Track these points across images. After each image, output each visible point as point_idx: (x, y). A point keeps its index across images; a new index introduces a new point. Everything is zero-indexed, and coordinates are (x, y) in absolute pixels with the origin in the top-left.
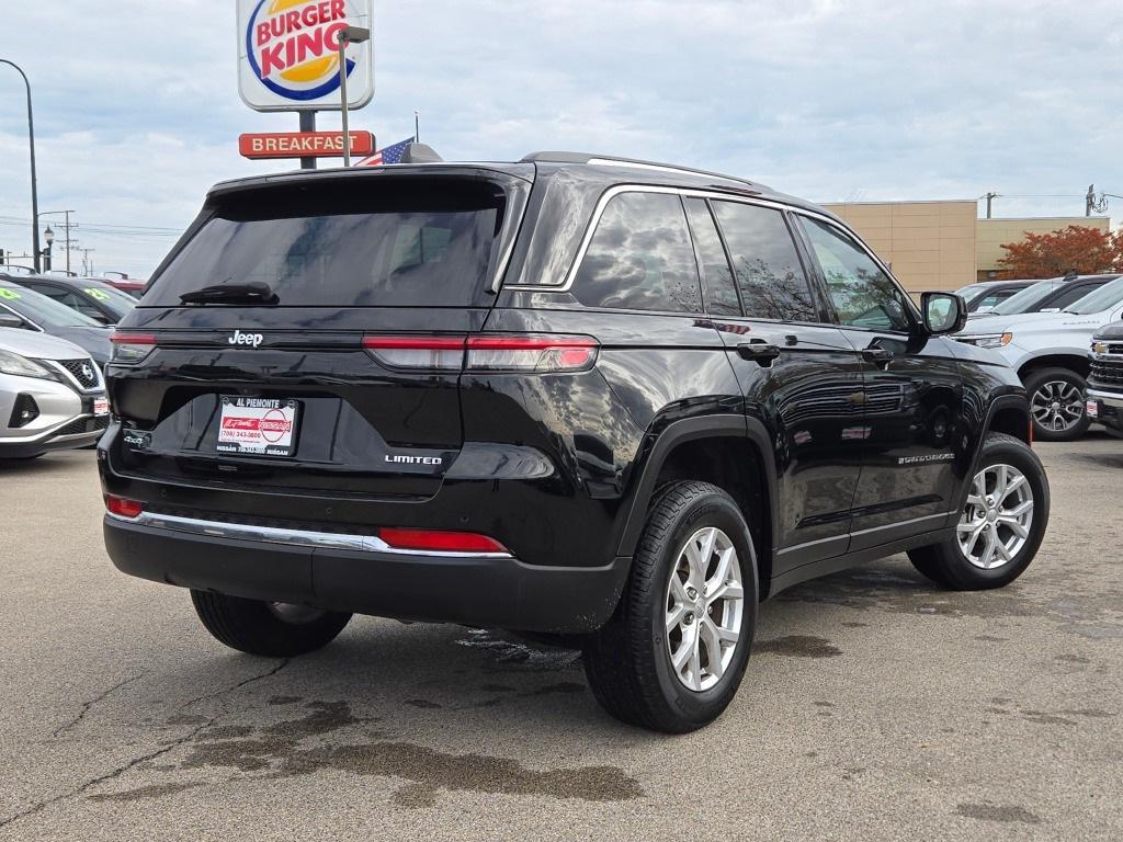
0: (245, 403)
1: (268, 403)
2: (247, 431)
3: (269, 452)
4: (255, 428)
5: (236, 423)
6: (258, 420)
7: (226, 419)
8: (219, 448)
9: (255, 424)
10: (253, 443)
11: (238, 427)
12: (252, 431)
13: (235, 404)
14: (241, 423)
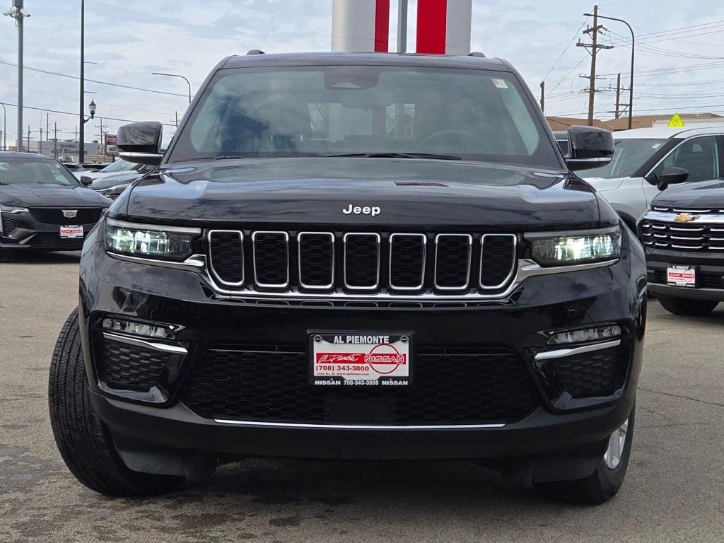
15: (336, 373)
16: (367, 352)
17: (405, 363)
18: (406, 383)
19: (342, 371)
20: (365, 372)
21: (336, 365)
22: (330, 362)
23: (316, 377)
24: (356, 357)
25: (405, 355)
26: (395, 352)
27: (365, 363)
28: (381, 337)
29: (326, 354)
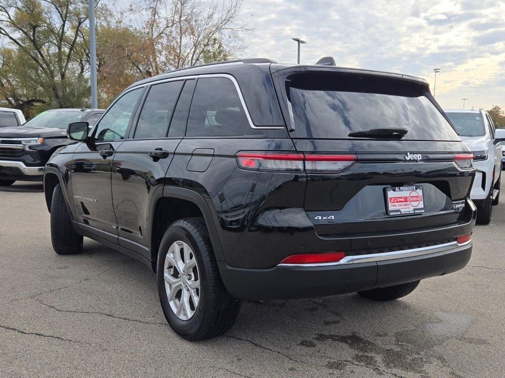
0: (399, 189)
1: (411, 188)
2: (403, 203)
3: (416, 212)
4: (406, 201)
5: (396, 200)
6: (407, 197)
7: (391, 198)
8: (391, 214)
9: (406, 200)
10: (407, 209)
11: (397, 202)
12: (405, 203)
13: (394, 190)
14: (399, 200)
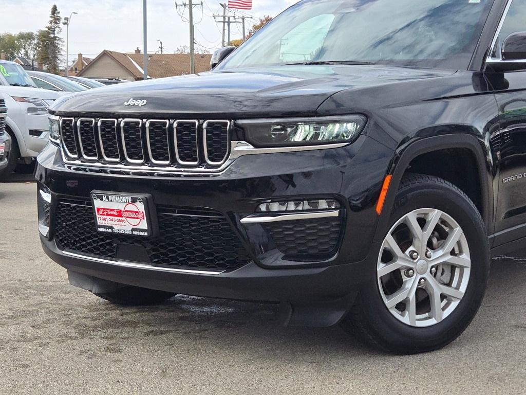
15: (108, 223)
16: (122, 209)
17: (144, 219)
18: (146, 234)
19: (112, 222)
20: (123, 223)
21: (108, 217)
22: (104, 215)
23: (99, 225)
24: (117, 212)
25: (143, 213)
26: (137, 210)
27: (122, 217)
28: (127, 198)
29: (102, 209)
